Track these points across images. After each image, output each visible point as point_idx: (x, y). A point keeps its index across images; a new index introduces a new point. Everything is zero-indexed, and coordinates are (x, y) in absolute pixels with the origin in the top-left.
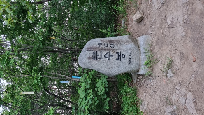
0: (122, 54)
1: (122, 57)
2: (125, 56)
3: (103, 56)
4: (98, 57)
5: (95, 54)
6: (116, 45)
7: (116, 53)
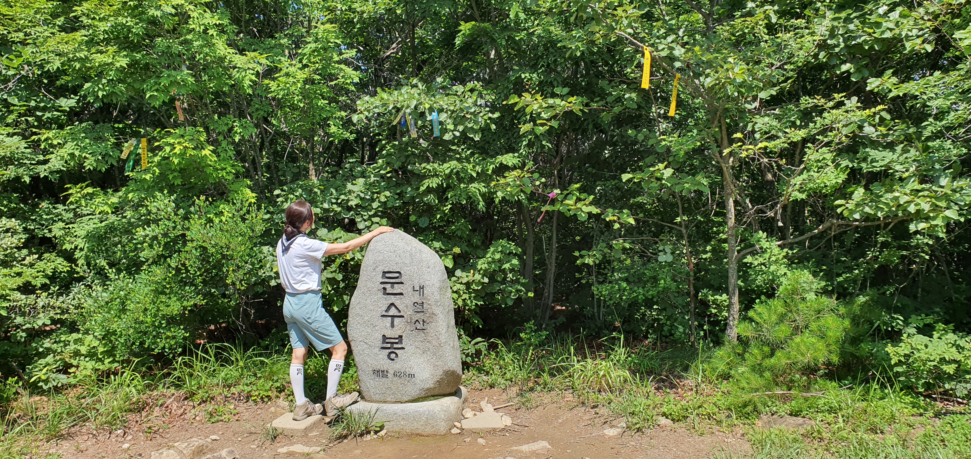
0: (396, 351)
1: (390, 351)
2: (393, 360)
3: (393, 299)
4: (388, 286)
5: (397, 278)
6: (423, 335)
7: (401, 337)
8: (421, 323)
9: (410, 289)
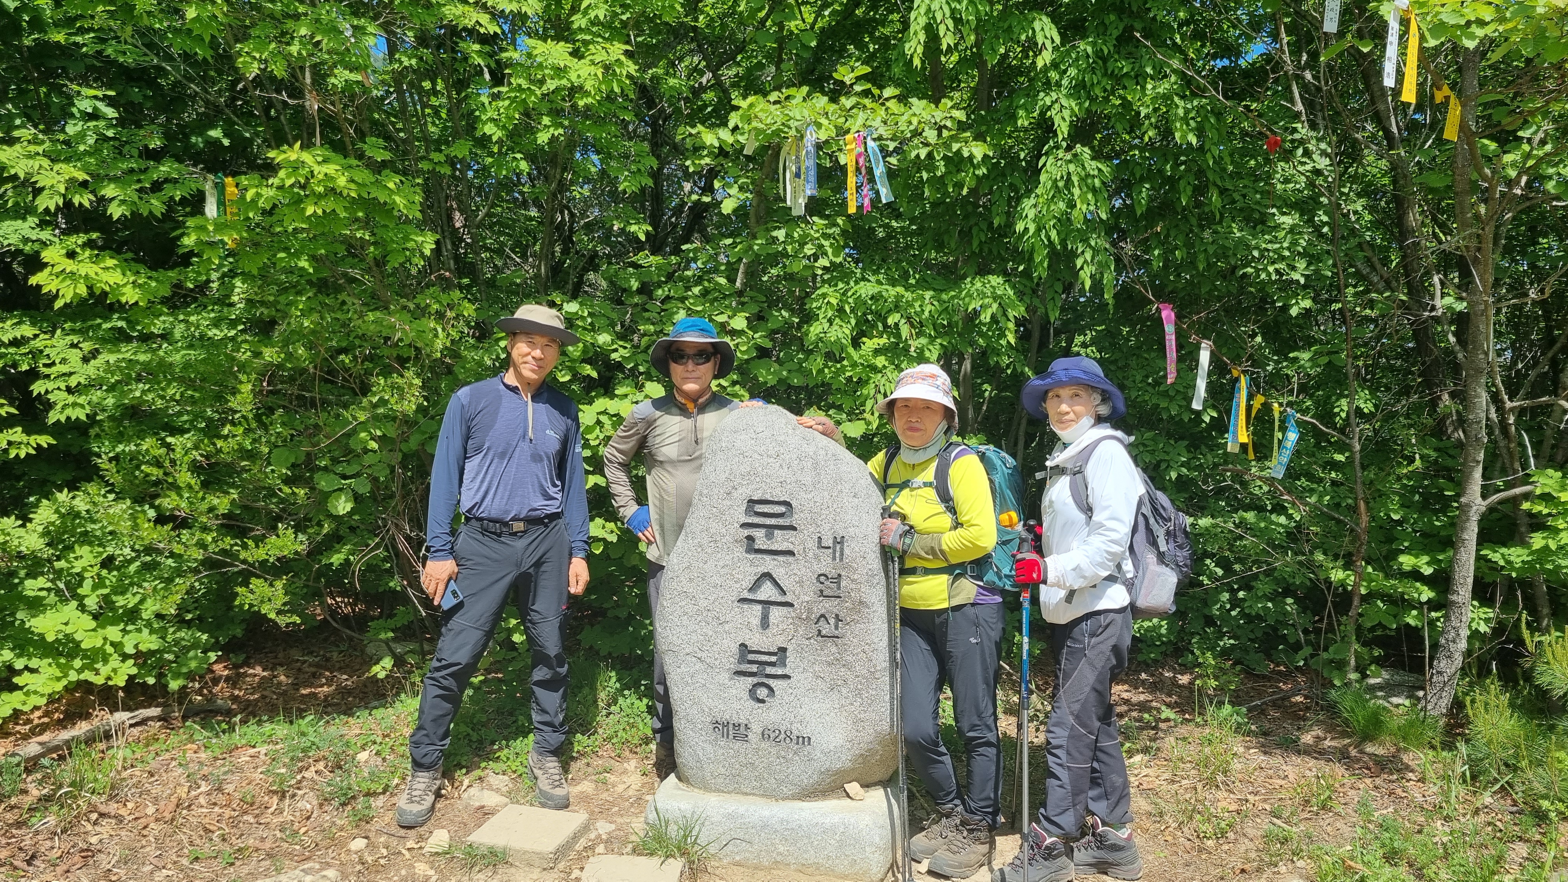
0: (772, 682)
1: (755, 680)
2: (762, 701)
4: (759, 534)
5: (781, 515)
6: (834, 649)
7: (783, 650)
8: (832, 621)
9: (812, 544)
